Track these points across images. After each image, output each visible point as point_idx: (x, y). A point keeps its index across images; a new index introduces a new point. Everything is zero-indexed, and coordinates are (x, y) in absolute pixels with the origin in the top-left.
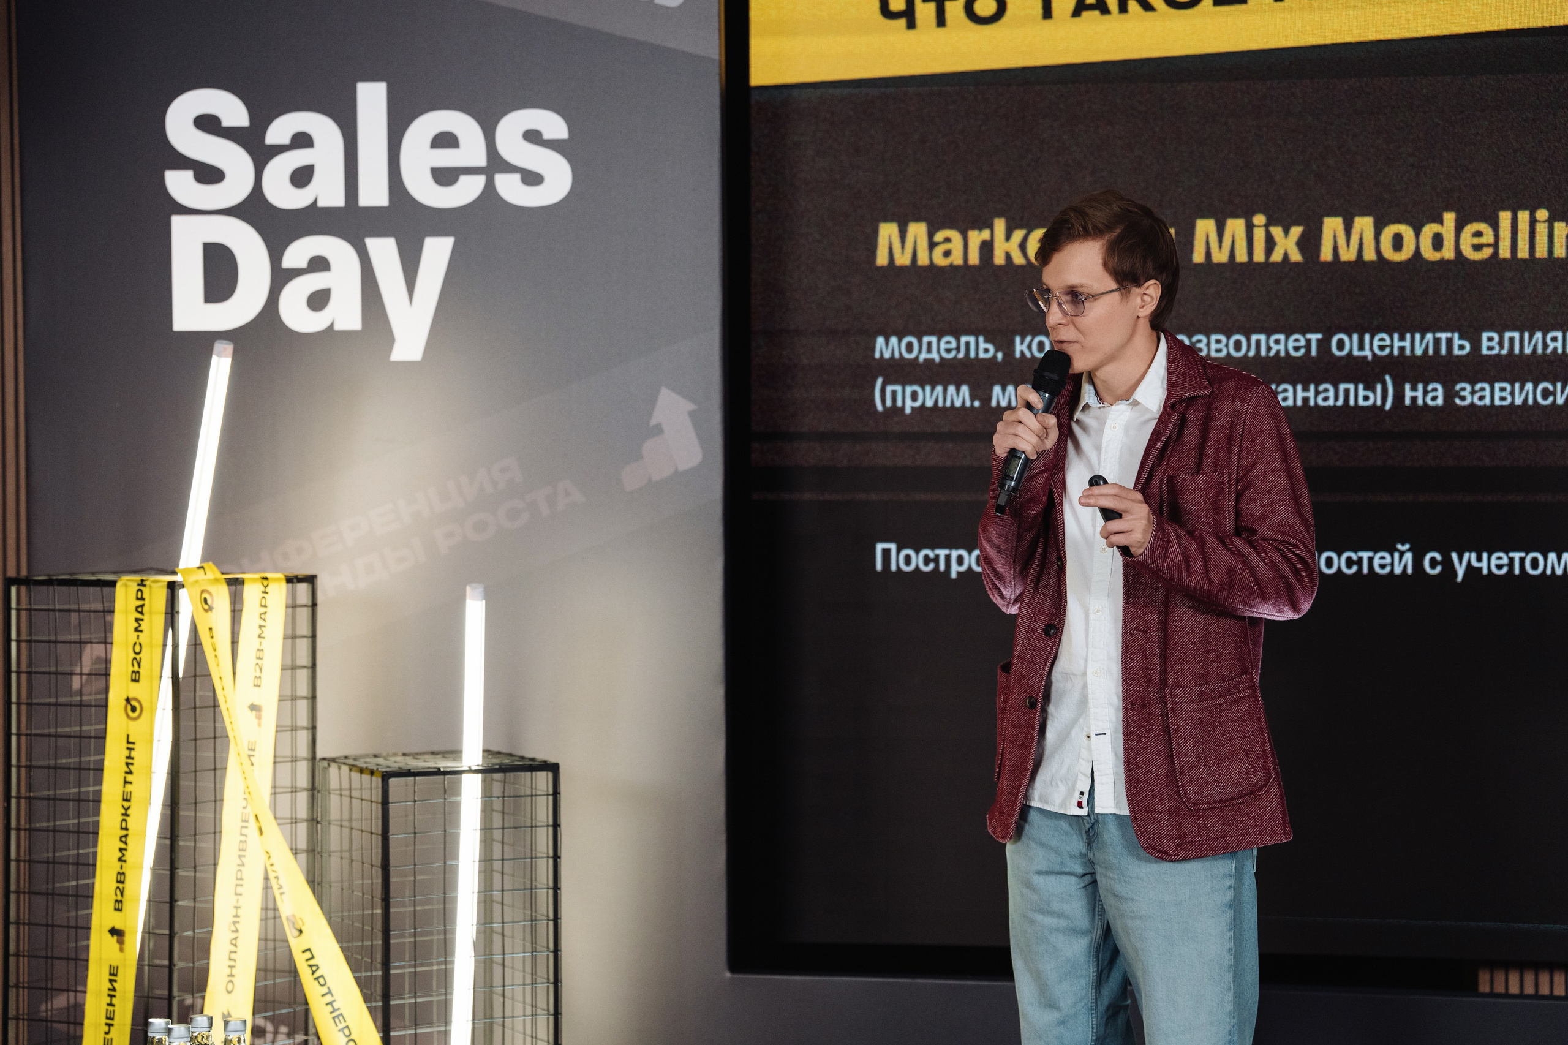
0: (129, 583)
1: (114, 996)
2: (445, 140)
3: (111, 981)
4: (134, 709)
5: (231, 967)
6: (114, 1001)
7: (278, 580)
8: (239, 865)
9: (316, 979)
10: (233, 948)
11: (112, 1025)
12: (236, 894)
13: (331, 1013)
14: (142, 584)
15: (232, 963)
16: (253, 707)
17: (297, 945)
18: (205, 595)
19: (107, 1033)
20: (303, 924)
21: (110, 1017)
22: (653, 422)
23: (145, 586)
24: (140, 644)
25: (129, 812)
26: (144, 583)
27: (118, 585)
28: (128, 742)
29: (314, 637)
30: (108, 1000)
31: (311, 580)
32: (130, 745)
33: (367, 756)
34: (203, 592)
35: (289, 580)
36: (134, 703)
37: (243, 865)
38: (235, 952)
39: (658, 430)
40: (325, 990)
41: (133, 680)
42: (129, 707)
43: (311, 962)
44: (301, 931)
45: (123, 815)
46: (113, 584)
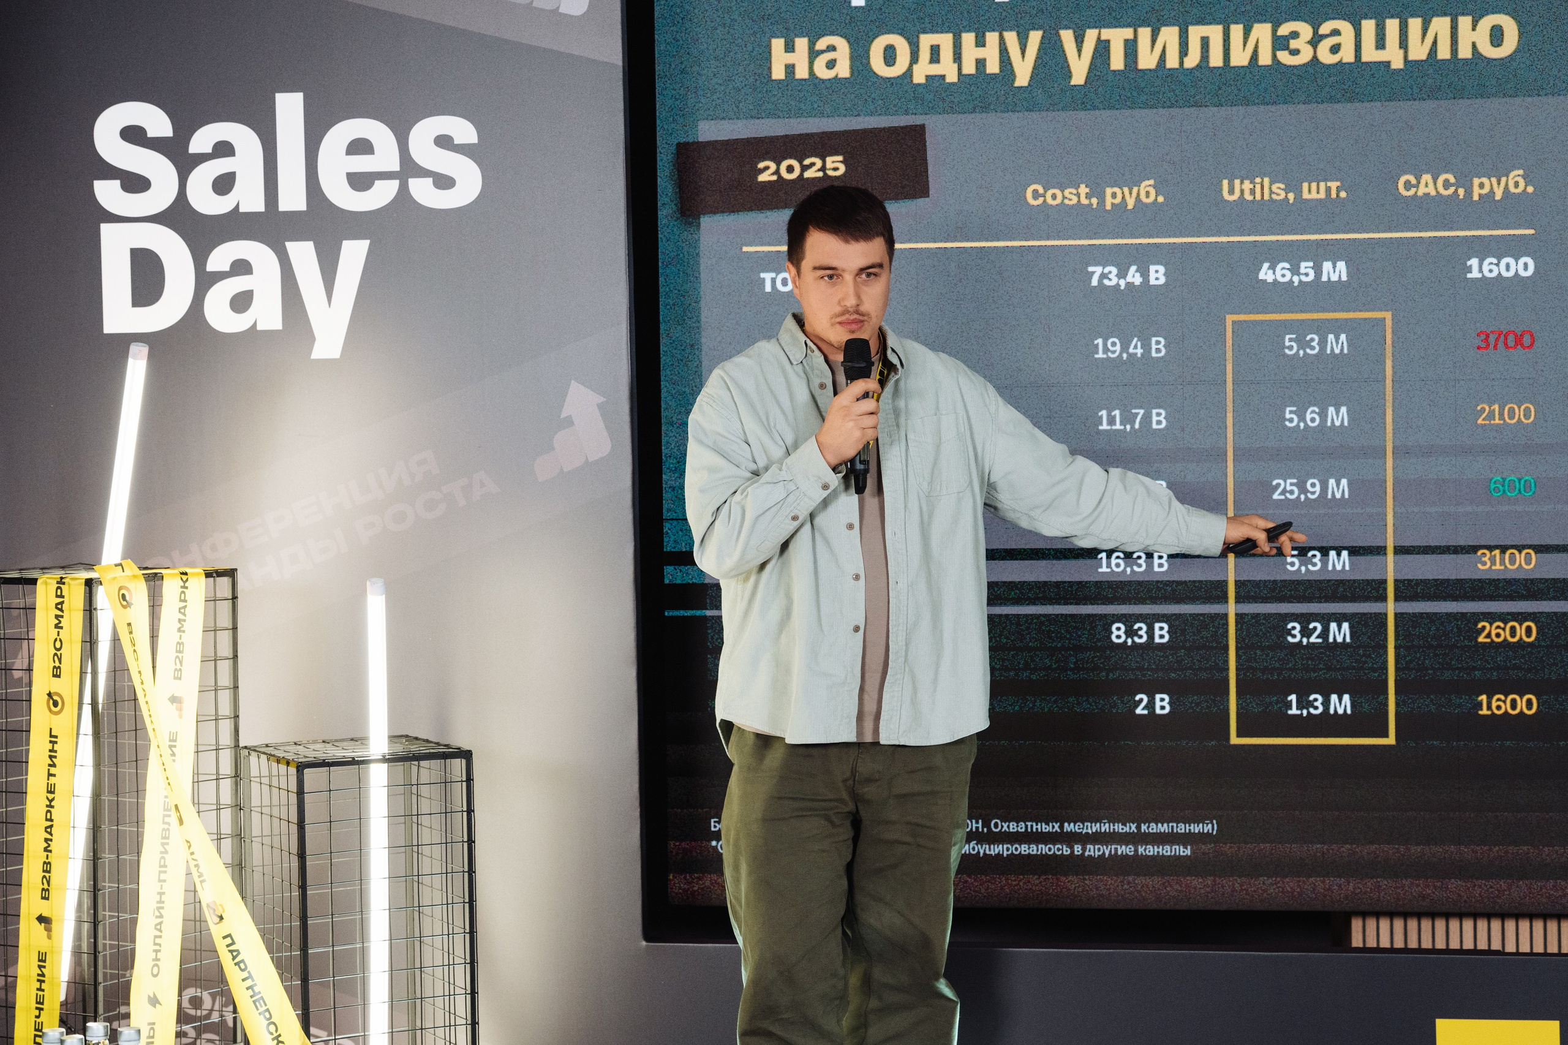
0: (48, 581)
1: (44, 981)
2: (360, 147)
3: (40, 967)
4: (56, 704)
5: (156, 951)
6: (44, 986)
7: (198, 574)
8: (161, 853)
9: (236, 964)
10: (158, 933)
11: (42, 1009)
12: (160, 881)
13: (252, 997)
14: (61, 582)
15: (157, 948)
16: (174, 700)
17: (217, 932)
18: (122, 592)
19: (38, 1017)
20: (224, 911)
21: (40, 1002)
22: (564, 415)
23: (64, 583)
24: (60, 640)
25: (52, 804)
26: (63, 580)
27: (39, 582)
28: (51, 736)
29: (235, 628)
30: (38, 985)
31: (231, 573)
32: (53, 739)
33: (288, 744)
34: (120, 589)
35: (208, 575)
36: (55, 698)
37: (166, 852)
38: (160, 937)
39: (569, 422)
40: (245, 974)
41: (54, 676)
42: (51, 702)
43: (231, 948)
44: (221, 918)
45: (47, 806)
46: (34, 582)
